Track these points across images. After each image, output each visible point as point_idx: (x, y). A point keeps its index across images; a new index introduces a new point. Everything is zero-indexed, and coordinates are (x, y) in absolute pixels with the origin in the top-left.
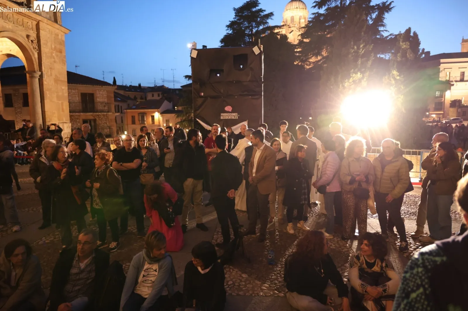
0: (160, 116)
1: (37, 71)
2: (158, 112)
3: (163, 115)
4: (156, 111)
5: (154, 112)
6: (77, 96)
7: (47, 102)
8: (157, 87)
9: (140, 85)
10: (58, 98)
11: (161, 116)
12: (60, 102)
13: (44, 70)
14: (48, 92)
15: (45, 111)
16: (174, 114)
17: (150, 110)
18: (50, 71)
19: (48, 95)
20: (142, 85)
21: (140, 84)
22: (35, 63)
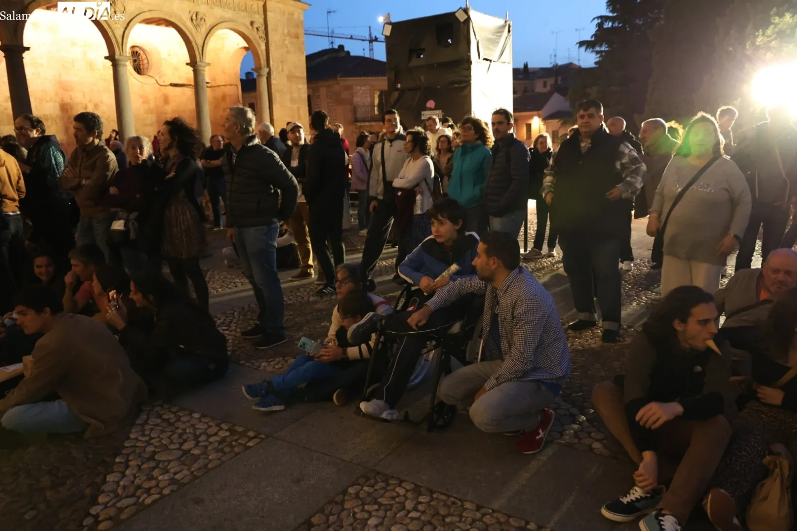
0: (542, 123)
1: (264, 67)
2: (539, 116)
3: (547, 121)
4: (535, 115)
5: (531, 117)
6: (368, 95)
7: (275, 107)
8: (558, 67)
9: (526, 66)
10: (292, 100)
11: (544, 125)
12: (295, 106)
13: (273, 65)
14: (278, 95)
15: (273, 120)
16: (558, 120)
17: (524, 114)
18: (282, 65)
19: (278, 98)
20: (530, 66)
21: (527, 63)
22: (261, 57)
